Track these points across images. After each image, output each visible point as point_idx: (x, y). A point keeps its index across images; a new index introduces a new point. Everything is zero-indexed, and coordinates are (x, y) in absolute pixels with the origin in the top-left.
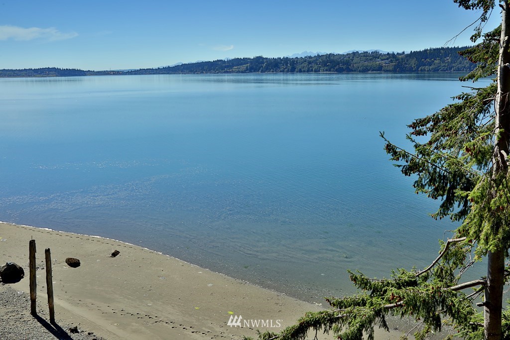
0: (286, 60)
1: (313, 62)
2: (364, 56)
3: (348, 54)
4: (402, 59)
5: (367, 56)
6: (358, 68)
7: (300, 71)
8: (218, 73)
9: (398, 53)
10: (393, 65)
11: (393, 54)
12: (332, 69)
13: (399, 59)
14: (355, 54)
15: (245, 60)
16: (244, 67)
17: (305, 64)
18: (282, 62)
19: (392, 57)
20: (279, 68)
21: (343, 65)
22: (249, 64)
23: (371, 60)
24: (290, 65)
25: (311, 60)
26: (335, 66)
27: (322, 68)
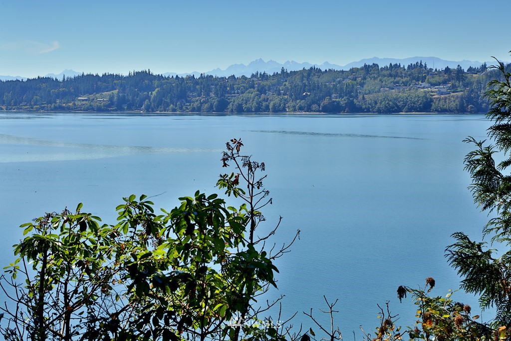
0: (207, 81)
1: (269, 90)
2: (390, 75)
3: (353, 71)
4: (479, 82)
5: (396, 76)
6: (376, 103)
7: (240, 110)
8: (37, 111)
9: (470, 69)
10: (457, 97)
11: (460, 71)
12: (314, 106)
13: (471, 84)
14: (369, 70)
15: (109, 80)
16: (103, 98)
17: (252, 94)
18: (198, 87)
19: (455, 76)
20: (189, 102)
21: (341, 96)
22: (115, 92)
23: (405, 84)
24: (216, 94)
25: (265, 83)
26: (323, 98)
27: (291, 104)
